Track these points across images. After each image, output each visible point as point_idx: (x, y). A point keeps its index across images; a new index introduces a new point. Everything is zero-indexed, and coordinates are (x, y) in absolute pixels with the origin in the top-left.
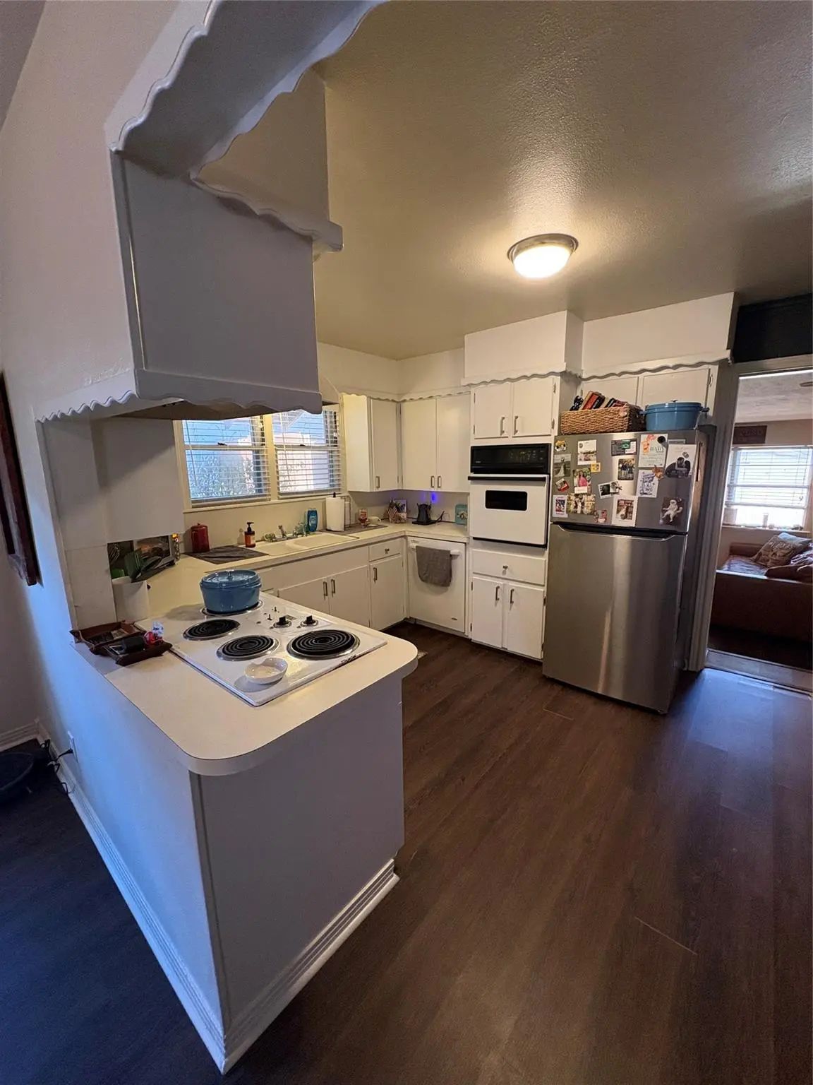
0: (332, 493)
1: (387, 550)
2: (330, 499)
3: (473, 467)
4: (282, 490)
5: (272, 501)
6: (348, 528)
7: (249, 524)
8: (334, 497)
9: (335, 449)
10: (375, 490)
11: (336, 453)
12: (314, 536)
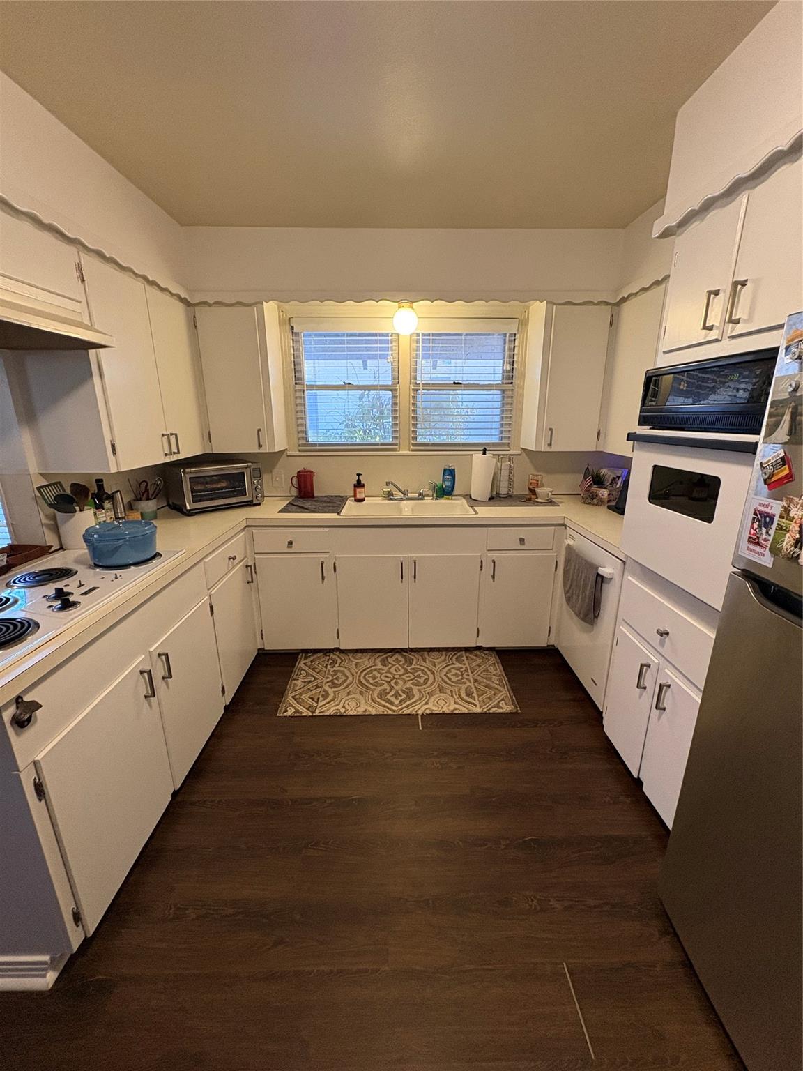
0: (482, 448)
1: (522, 540)
2: (477, 457)
3: (642, 414)
4: (420, 439)
5: (401, 452)
6: (495, 498)
7: (359, 475)
8: (484, 453)
9: (510, 387)
10: (544, 448)
11: (509, 394)
12: (448, 501)
